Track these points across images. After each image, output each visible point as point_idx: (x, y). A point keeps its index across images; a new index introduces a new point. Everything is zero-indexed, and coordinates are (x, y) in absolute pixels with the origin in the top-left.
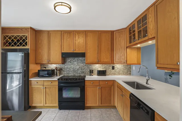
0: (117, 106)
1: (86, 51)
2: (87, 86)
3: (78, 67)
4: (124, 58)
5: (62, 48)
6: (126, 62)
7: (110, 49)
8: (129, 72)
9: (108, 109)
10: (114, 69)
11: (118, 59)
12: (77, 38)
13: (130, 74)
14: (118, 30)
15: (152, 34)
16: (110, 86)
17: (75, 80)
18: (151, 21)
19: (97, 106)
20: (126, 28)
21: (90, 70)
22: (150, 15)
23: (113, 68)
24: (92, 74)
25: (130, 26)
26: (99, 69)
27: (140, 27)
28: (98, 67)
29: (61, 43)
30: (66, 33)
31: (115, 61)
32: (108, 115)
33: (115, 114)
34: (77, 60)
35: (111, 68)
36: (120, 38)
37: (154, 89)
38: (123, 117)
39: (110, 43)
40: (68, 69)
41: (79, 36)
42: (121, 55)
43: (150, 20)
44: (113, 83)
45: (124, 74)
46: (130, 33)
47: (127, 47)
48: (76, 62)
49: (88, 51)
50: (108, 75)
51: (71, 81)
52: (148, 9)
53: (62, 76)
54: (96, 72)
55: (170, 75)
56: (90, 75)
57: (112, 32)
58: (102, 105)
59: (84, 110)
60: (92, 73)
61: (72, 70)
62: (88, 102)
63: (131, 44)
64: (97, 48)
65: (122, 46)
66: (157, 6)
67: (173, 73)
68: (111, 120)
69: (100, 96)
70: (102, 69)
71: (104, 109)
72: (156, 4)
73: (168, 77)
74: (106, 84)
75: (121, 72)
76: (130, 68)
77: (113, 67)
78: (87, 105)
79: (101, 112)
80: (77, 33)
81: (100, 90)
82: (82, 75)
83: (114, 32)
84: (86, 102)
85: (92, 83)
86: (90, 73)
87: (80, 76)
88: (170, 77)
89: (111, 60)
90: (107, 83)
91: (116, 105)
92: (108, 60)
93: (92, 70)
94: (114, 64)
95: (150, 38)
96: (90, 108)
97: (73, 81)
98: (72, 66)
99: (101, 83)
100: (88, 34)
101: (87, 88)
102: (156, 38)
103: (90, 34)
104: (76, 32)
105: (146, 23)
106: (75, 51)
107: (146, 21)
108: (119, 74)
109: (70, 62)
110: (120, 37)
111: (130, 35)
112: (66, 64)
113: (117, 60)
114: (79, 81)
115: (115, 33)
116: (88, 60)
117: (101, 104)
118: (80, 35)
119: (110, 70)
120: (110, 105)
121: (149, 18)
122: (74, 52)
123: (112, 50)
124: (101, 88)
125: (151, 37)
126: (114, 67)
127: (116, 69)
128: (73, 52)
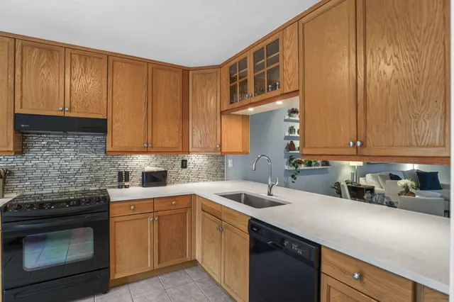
0: (203, 259)
1: (110, 115)
2: (117, 219)
3: (78, 164)
4: (214, 139)
5: (18, 96)
6: (219, 149)
7: (179, 114)
8: (219, 173)
9: (177, 274)
10: (186, 167)
11: (200, 142)
12: (77, 70)
13: (222, 178)
14: (201, 68)
15: (291, 84)
16: (183, 211)
17: (73, 205)
18: (290, 56)
19: (149, 270)
20: (220, 67)
21: (120, 173)
22: (287, 43)
23: (184, 164)
24: (126, 184)
25: (232, 63)
26: (148, 169)
27: (262, 67)
28: (143, 163)
29: (11, 81)
30: (33, 47)
31: (193, 147)
32: (181, 288)
33: (197, 281)
34: (76, 142)
35: (179, 164)
36: (204, 90)
37: (290, 203)
38: (224, 282)
39: (179, 98)
40: (39, 173)
41: (85, 67)
42: (208, 130)
43: (287, 53)
44: (188, 201)
45: (208, 179)
46: (233, 79)
47: (222, 113)
48: (69, 148)
49: (116, 116)
50: (171, 183)
51: (61, 210)
52: (283, 29)
53: (14, 195)
54: (136, 177)
55: (293, 176)
56: (120, 187)
57: (185, 72)
58: (162, 265)
59: (105, 293)
60: (127, 180)
61: (54, 173)
62: (119, 267)
63: (236, 105)
64: (144, 108)
65: (209, 109)
66: (303, 25)
67: (299, 172)
68: (192, 297)
69: (156, 241)
70: (155, 169)
71: (167, 275)
72: (304, 20)
73: (290, 179)
74: (173, 207)
75: (203, 174)
76: (223, 163)
77: (183, 161)
78: (118, 276)
79: (161, 286)
80: (80, 56)
81: (156, 224)
82: (91, 189)
83: (191, 73)
84: (112, 266)
85: (132, 207)
86: (120, 180)
87: (84, 192)
88: (293, 180)
89: (181, 144)
90: (175, 205)
91: (198, 257)
92: (174, 142)
93: (127, 174)
94: (189, 153)
95: (285, 92)
96: (124, 282)
97: (67, 209)
98: (55, 160)
99: (158, 206)
100: (116, 63)
101: (117, 224)
102: (301, 92)
103: (124, 65)
104: (73, 52)
105: (277, 59)
106: (70, 110)
107: (277, 54)
108: (198, 179)
109: (49, 150)
110: (204, 87)
111: (233, 84)
112: (30, 155)
113: (196, 143)
114: (88, 206)
115: (193, 75)
116: (116, 143)
117: (159, 263)
118: (89, 62)
119: (175, 169)
120: (182, 260)
121: (283, 49)
122: (67, 114)
123: (185, 117)
124: (158, 219)
125: (288, 91)
126: (186, 161)
127: (190, 166)
128: (61, 114)
